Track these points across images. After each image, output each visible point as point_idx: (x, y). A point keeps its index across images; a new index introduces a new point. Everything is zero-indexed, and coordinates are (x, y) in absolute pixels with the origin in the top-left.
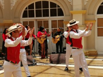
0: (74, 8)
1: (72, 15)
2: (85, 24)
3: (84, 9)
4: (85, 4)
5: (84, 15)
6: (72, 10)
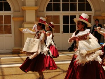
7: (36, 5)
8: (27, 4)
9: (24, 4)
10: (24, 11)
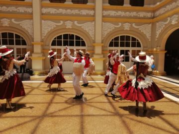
0: (35, 40)
1: (33, 45)
2: (43, 52)
3: (42, 41)
4: (43, 38)
5: (42, 46)
6: (33, 41)
7: (102, 43)
8: (96, 42)
9: (94, 42)
10: (94, 47)
